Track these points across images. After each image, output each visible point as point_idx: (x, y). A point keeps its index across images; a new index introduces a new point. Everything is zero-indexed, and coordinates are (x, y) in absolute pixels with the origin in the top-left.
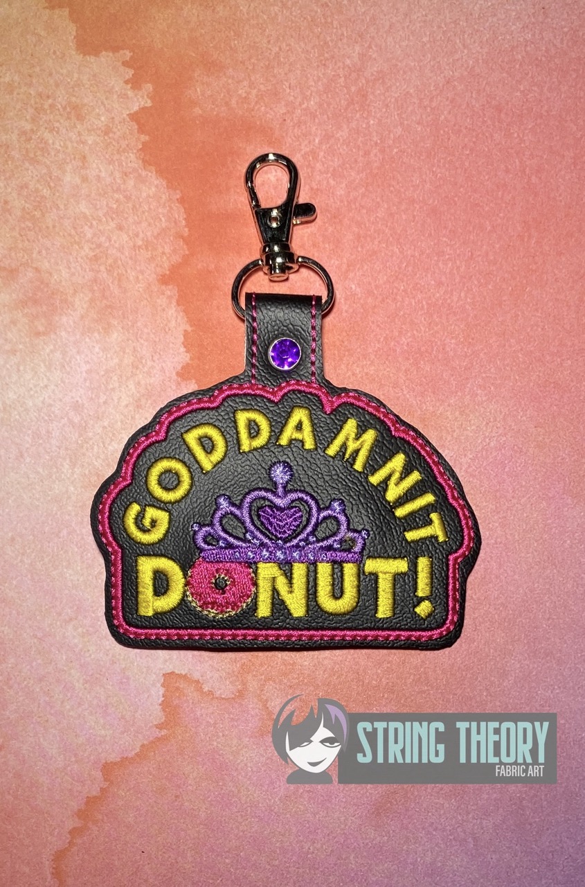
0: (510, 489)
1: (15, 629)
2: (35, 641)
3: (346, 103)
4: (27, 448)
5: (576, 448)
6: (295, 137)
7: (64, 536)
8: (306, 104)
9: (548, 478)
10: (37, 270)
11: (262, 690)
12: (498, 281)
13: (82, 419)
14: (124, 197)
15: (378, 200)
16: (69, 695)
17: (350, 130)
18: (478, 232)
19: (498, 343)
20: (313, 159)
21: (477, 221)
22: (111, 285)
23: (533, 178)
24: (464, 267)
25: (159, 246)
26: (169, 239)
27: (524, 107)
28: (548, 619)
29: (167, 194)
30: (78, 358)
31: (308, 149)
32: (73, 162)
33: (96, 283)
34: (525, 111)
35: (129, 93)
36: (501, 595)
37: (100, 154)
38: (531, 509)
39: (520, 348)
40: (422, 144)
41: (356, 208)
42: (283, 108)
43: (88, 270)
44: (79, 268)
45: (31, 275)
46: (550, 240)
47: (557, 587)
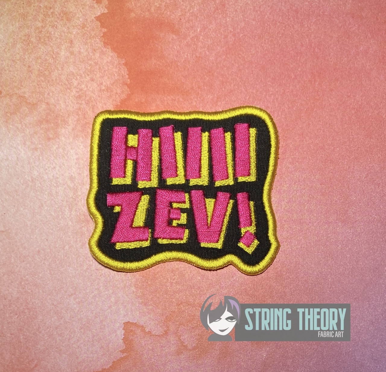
0: (308, 218)
1: (42, 300)
2: (53, 306)
3: (214, 9)
4: (45, 202)
5: (343, 196)
6: (187, 28)
7: (66, 249)
8: (192, 10)
9: (328, 212)
10: (48, 104)
11: (177, 330)
12: (299, 105)
13: (75, 185)
14: (94, 63)
15: (232, 62)
16: (72, 336)
17: (216, 24)
18: (287, 79)
19: (300, 139)
20: (197, 40)
21: (286, 73)
22: (88, 111)
23: (316, 49)
24: (280, 98)
25: (114, 90)
26: (120, 85)
27: (310, 11)
28: (330, 288)
29: (118, 61)
30: (72, 151)
31: (194, 35)
32: (65, 44)
33: (80, 110)
34: (311, 13)
35: (95, 5)
36: (304, 276)
37: (80, 39)
38: (320, 229)
39: (311, 142)
40: (256, 31)
41: (221, 67)
42: (180, 12)
43: (75, 103)
44: (70, 102)
45: (44, 106)
46: (326, 83)
47: (334, 271)
